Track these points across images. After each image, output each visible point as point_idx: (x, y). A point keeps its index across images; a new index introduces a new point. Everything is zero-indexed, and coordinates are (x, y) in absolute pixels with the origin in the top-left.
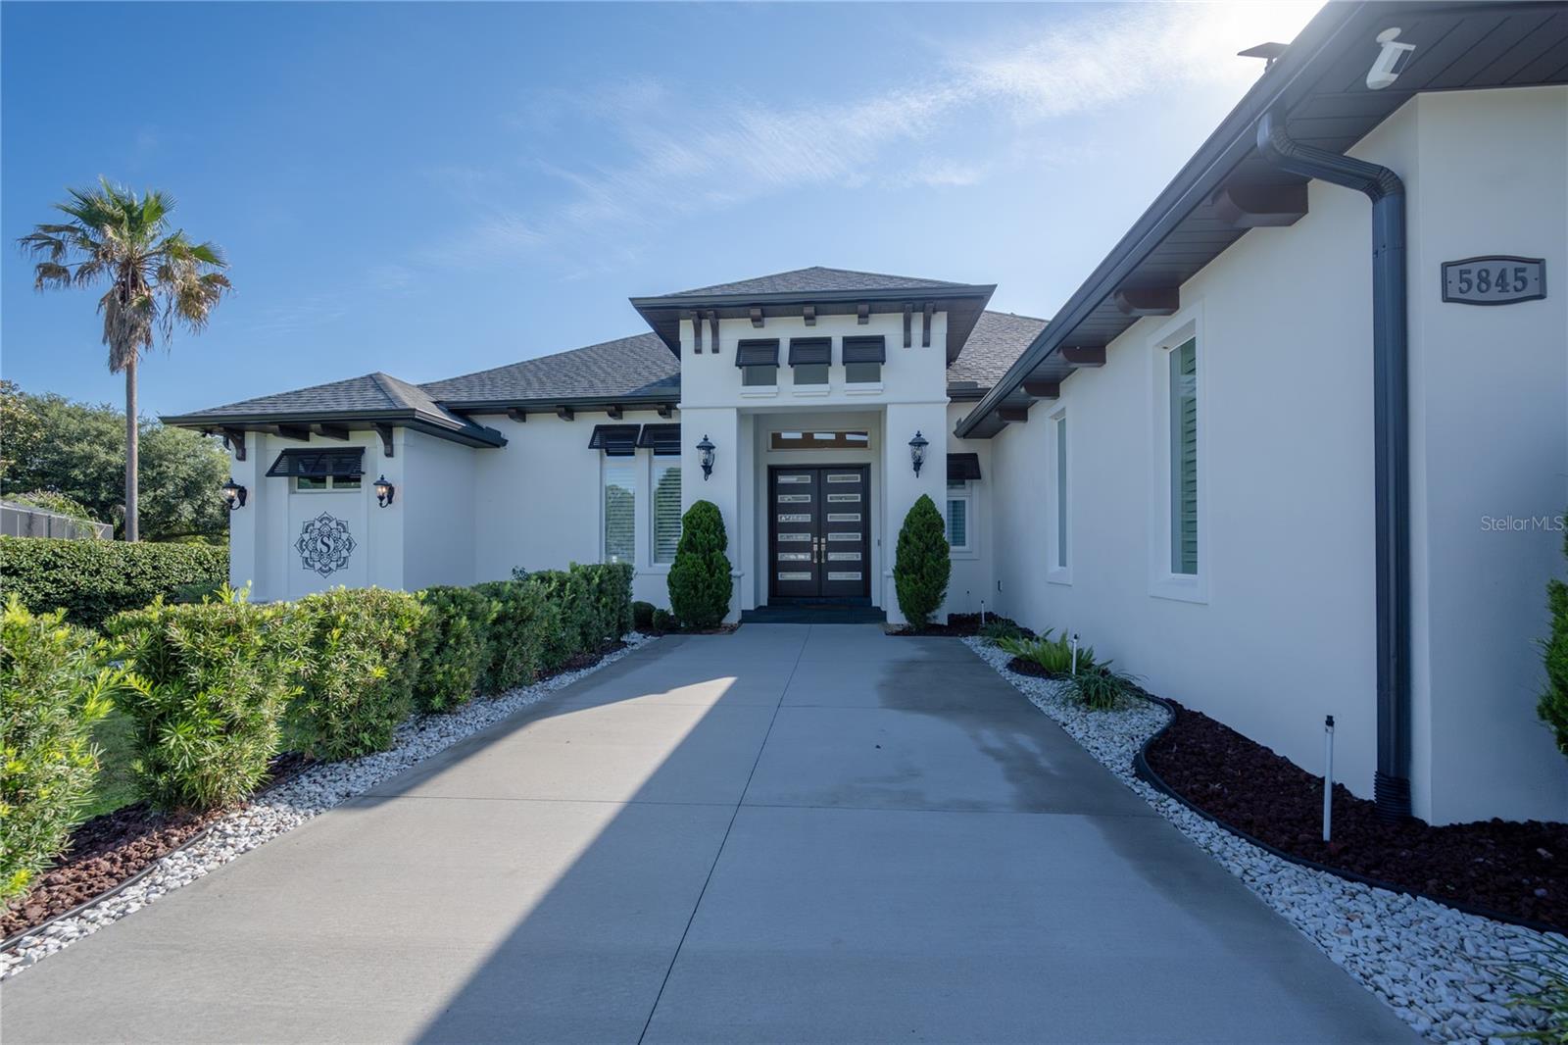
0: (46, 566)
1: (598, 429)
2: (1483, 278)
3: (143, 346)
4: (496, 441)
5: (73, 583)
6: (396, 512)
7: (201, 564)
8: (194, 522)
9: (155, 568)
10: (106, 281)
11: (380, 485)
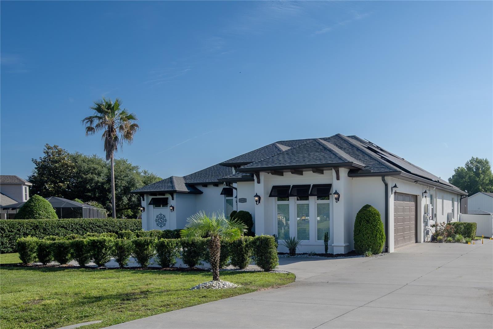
0: (105, 225)
1: (224, 189)
2: (242, 200)
3: (115, 150)
4: (201, 193)
5: (110, 229)
7: (135, 224)
8: (128, 204)
9: (125, 226)
11: (171, 206)
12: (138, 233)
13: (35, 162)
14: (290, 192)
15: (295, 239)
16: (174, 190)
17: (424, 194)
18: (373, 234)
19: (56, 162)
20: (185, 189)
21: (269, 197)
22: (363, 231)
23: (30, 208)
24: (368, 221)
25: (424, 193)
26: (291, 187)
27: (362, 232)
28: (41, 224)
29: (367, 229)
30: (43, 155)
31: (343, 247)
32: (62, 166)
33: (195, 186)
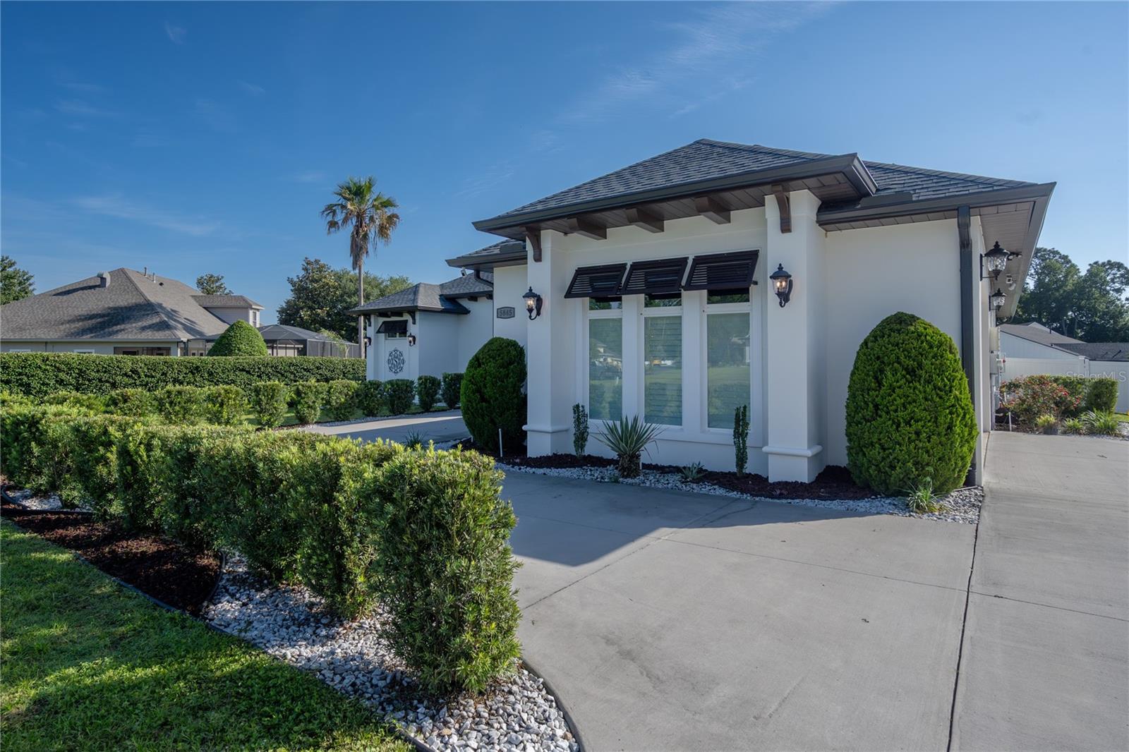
0: (318, 368)
2: (504, 312)
3: (365, 255)
4: (466, 312)
6: (415, 349)
9: (353, 369)
10: (350, 228)
11: (410, 336)
12: (300, 387)
13: (291, 281)
14: (623, 282)
15: (639, 424)
16: (415, 304)
17: (991, 298)
18: (935, 422)
19: (316, 281)
20: (437, 305)
21: (566, 297)
22: (893, 407)
23: (227, 339)
24: (911, 372)
25: (993, 296)
26: (628, 267)
27: (888, 413)
28: (204, 365)
29: (910, 403)
30: (302, 273)
31: (806, 460)
32: (324, 286)
33: (457, 300)
